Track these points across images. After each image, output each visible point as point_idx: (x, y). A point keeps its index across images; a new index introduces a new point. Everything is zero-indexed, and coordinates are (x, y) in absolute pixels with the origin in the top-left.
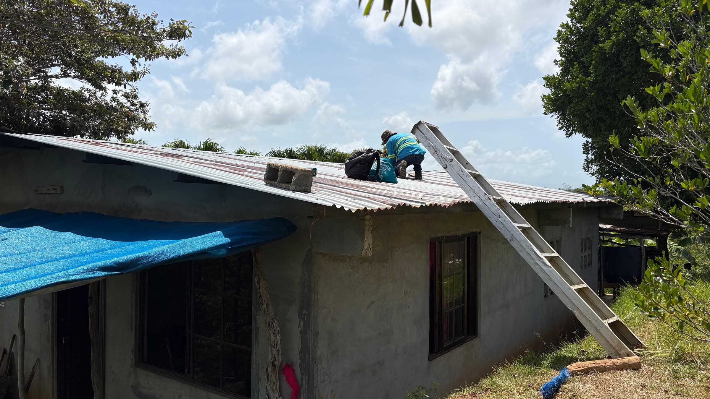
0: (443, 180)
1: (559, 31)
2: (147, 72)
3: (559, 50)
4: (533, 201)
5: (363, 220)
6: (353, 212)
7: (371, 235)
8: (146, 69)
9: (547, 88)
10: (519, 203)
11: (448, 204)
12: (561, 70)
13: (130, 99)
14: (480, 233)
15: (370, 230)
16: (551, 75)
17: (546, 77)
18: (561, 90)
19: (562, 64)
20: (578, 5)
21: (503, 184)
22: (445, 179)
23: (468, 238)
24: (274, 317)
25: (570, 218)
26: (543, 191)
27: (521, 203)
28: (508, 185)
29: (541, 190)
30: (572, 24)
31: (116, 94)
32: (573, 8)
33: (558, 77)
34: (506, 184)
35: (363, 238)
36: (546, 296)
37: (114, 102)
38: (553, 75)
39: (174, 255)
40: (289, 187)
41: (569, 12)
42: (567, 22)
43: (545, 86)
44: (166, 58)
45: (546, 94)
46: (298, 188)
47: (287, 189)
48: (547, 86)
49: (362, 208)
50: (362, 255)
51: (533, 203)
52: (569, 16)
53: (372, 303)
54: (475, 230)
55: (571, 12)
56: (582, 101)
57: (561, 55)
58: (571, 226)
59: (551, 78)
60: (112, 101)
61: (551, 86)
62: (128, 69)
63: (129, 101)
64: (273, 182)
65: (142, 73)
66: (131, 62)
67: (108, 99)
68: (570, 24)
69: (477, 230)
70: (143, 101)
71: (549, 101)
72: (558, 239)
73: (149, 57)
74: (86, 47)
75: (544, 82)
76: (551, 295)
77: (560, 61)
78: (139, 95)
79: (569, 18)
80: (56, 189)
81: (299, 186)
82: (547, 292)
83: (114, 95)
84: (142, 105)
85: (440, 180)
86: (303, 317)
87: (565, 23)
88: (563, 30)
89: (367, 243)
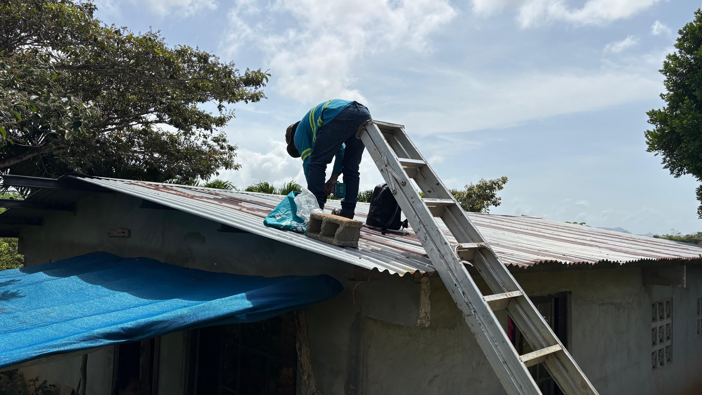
0: (530, 228)
1: (665, 62)
2: (232, 116)
3: (666, 83)
4: (635, 258)
5: (419, 283)
6: (401, 275)
7: (428, 302)
8: (231, 114)
9: (652, 123)
10: (617, 261)
11: (527, 264)
12: (668, 105)
13: (220, 143)
14: (570, 293)
15: (428, 296)
16: (656, 109)
17: (650, 112)
18: (667, 125)
19: (670, 99)
20: (687, 34)
21: (600, 233)
22: (532, 226)
23: (555, 299)
24: (315, 391)
25: (683, 277)
26: (649, 242)
27: (621, 261)
28: (606, 234)
29: (646, 240)
30: (681, 55)
31: (206, 138)
32: (681, 37)
33: (665, 112)
34: (603, 233)
35: (418, 304)
36: (654, 367)
37: (204, 145)
38: (659, 110)
39: (193, 320)
40: (332, 241)
41: (677, 42)
42: (675, 53)
43: (650, 122)
44: (245, 103)
45: (651, 130)
46: (342, 243)
47: (330, 244)
48: (651, 122)
49: (414, 270)
50: (417, 325)
51: (636, 260)
52: (676, 46)
53: (435, 377)
54: (564, 290)
55: (679, 42)
56: (694, 140)
57: (668, 88)
58: (685, 286)
59: (656, 113)
60: (202, 144)
61: (657, 122)
62: (216, 114)
63: (219, 144)
64: (316, 235)
65: (227, 117)
66: (218, 107)
67: (199, 143)
68: (678, 55)
69: (567, 290)
70: (232, 145)
71: (655, 138)
72: (668, 300)
73: (231, 101)
74: (177, 94)
75: (648, 118)
76: (661, 367)
77: (667, 95)
78: (227, 139)
79: (677, 48)
80: (124, 232)
81: (344, 240)
82: (656, 362)
83: (205, 140)
84: (231, 149)
85: (526, 227)
86: (349, 393)
87: (672, 54)
88: (670, 62)
89: (423, 310)
